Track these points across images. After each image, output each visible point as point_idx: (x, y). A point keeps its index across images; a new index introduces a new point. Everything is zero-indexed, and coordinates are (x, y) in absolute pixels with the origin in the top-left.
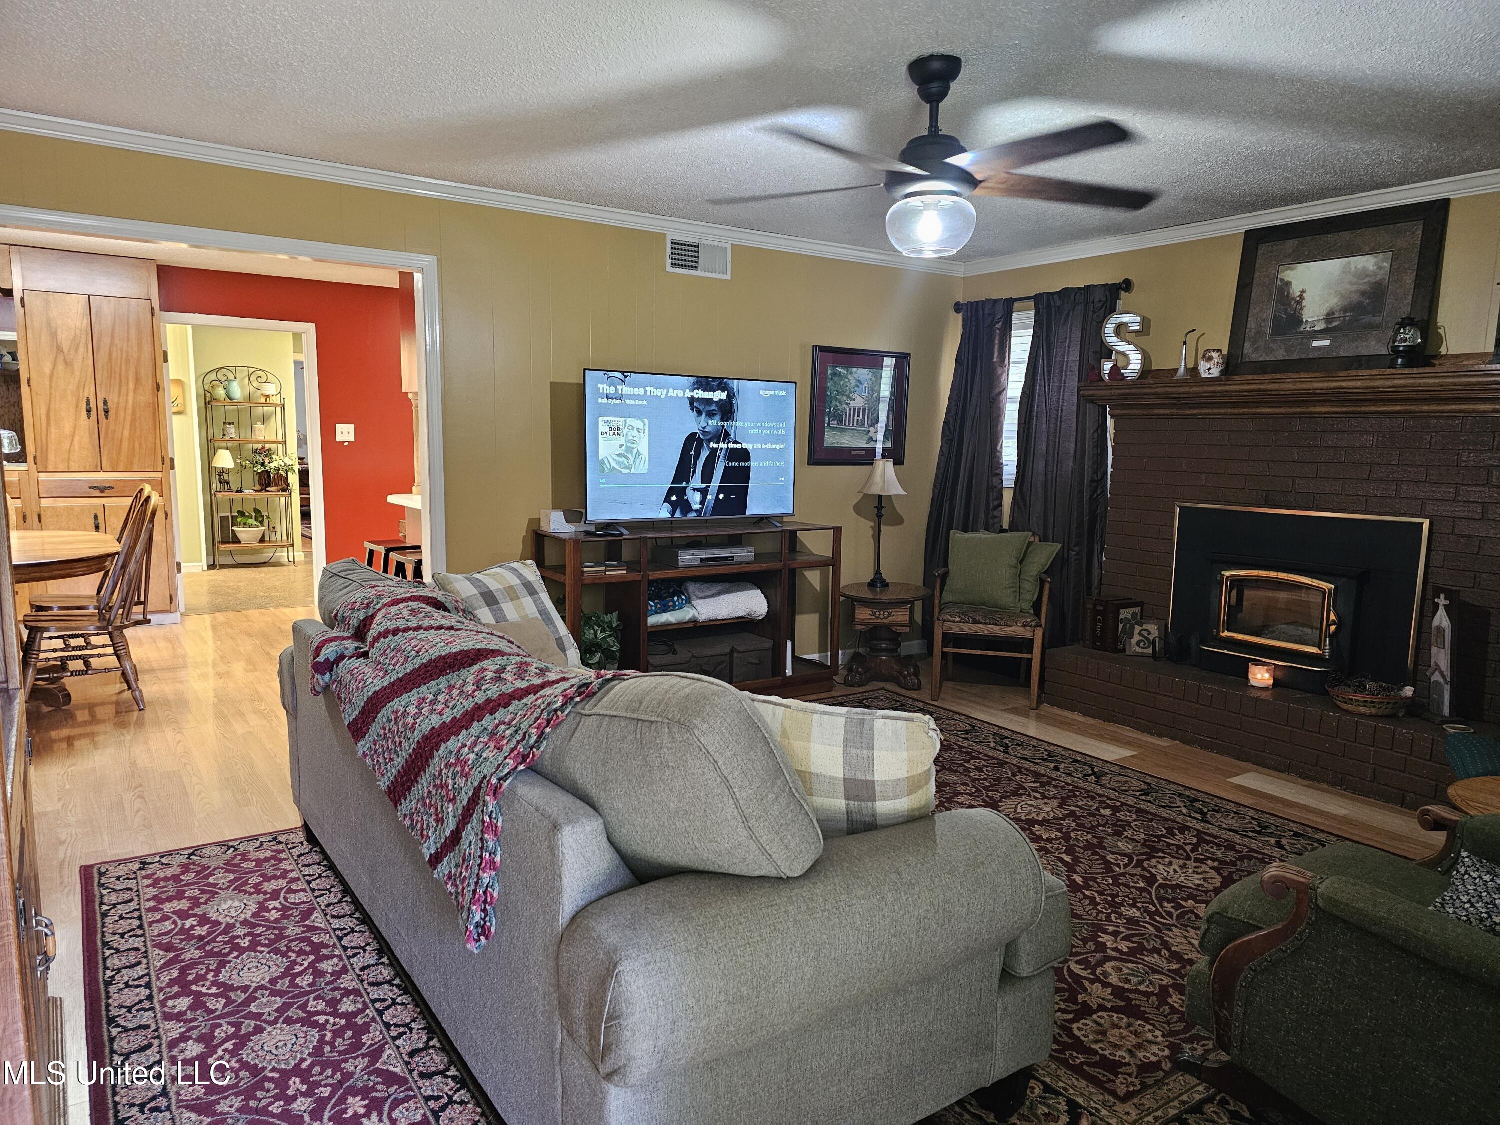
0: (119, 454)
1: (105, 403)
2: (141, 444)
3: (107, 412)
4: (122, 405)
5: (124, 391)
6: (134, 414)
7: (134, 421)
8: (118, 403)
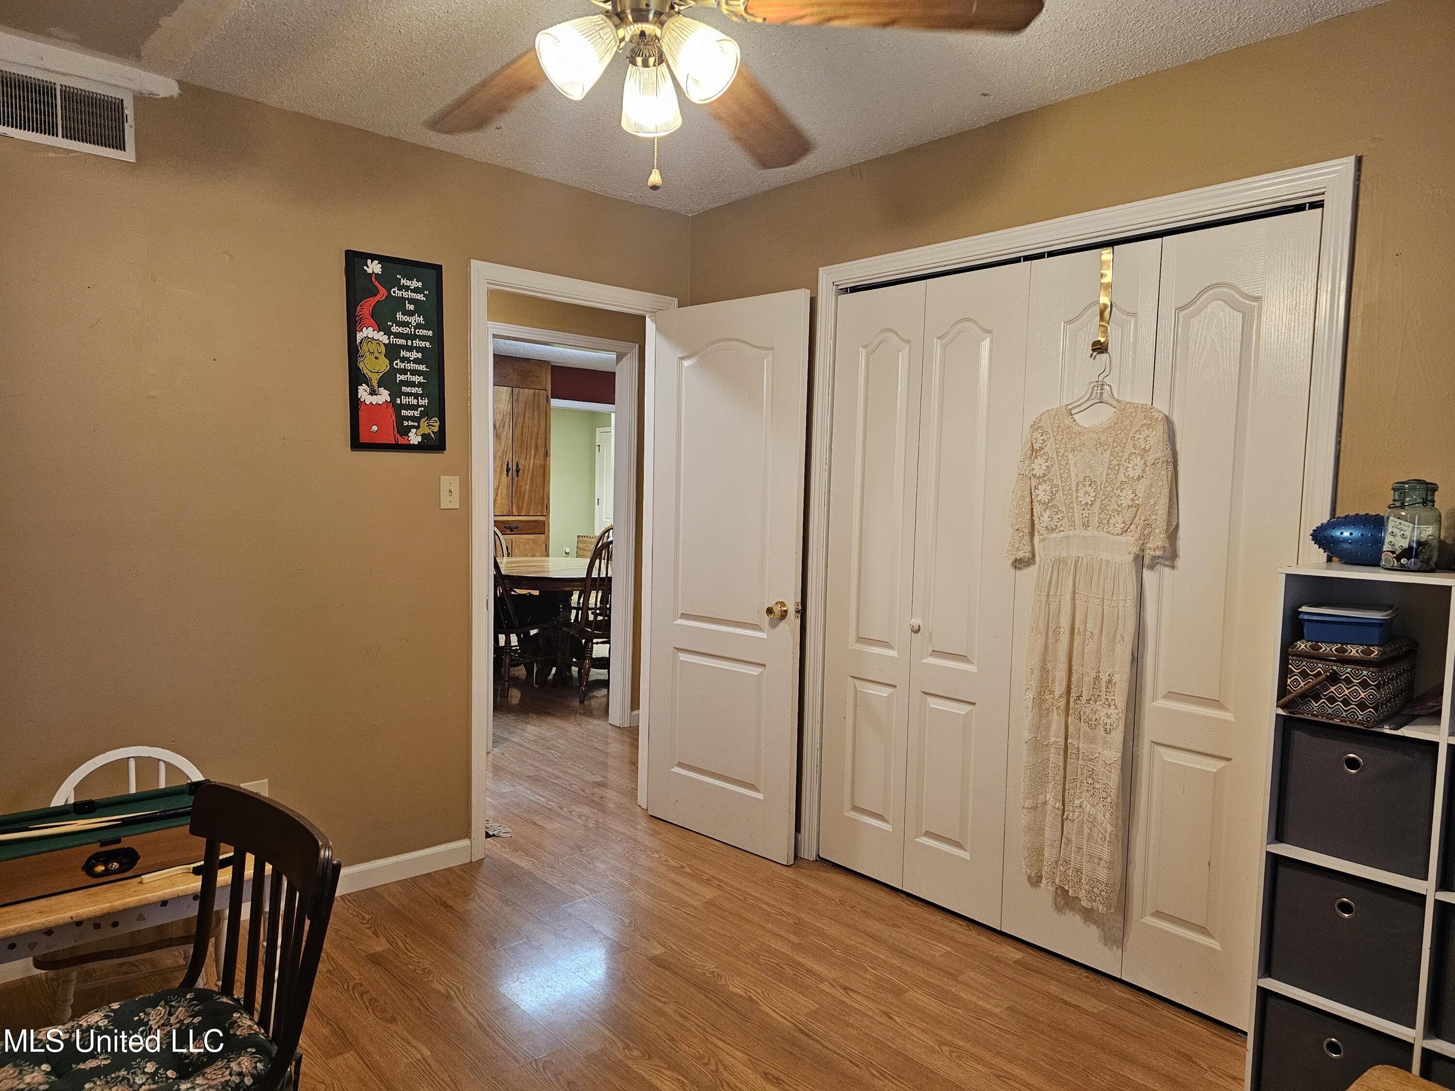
0: (523, 502)
1: (517, 466)
2: (535, 496)
3: (518, 471)
4: (527, 467)
5: (528, 457)
6: (533, 473)
7: (532, 478)
8: (524, 466)
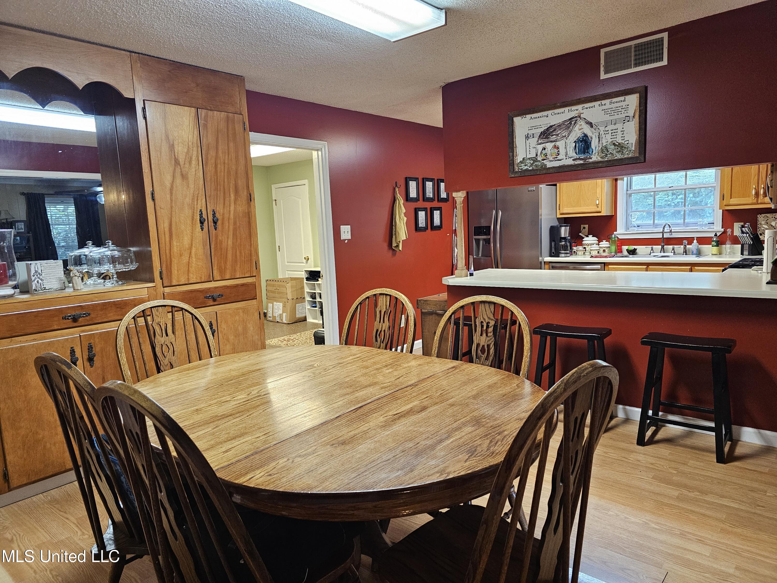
0: (226, 262)
1: (214, 215)
2: (240, 253)
3: (215, 223)
4: (226, 216)
5: (227, 203)
6: (235, 223)
7: (235, 230)
8: (223, 214)
